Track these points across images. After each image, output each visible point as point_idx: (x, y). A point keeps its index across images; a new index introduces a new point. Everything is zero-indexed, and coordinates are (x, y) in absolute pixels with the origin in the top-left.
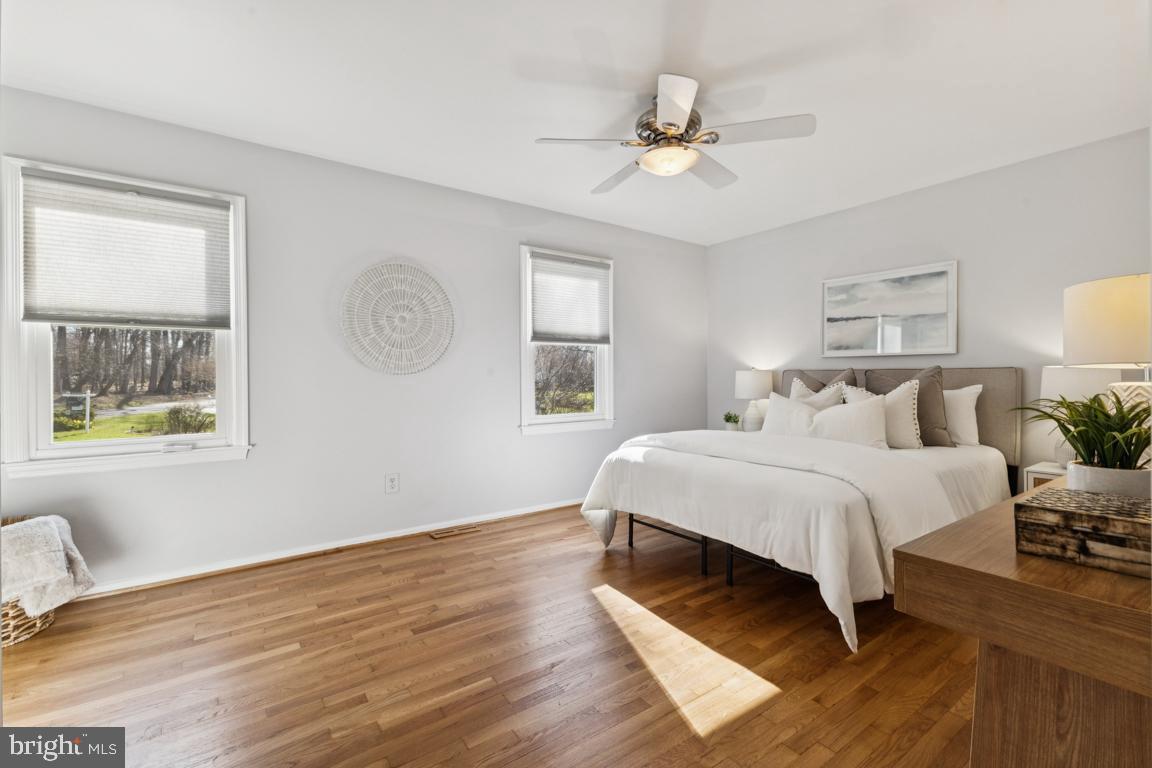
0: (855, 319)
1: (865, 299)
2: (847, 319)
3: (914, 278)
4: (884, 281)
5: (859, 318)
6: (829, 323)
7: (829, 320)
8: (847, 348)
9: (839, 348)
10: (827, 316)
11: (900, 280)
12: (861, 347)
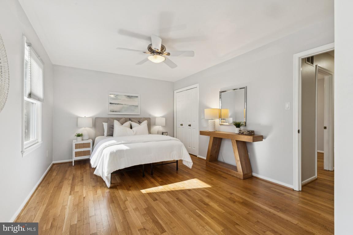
0: (118, 104)
1: (120, 99)
2: (116, 104)
3: (132, 96)
4: (125, 96)
5: (119, 104)
6: (111, 104)
7: (110, 103)
8: (116, 112)
9: (113, 112)
10: (110, 102)
11: (129, 96)
12: (119, 112)
